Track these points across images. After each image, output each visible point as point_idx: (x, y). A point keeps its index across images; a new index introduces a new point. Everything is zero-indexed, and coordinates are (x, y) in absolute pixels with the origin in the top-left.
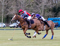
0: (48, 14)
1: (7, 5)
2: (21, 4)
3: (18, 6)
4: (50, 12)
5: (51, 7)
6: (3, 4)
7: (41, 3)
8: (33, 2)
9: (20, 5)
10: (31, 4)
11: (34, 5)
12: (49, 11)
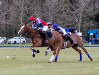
0: (88, 24)
1: (28, 11)
2: (48, 9)
3: (43, 13)
4: (92, 21)
5: (92, 14)
6: (22, 9)
7: (77, 8)
8: (66, 7)
9: (48, 11)
10: (63, 10)
11: (68, 11)
12: (90, 20)
